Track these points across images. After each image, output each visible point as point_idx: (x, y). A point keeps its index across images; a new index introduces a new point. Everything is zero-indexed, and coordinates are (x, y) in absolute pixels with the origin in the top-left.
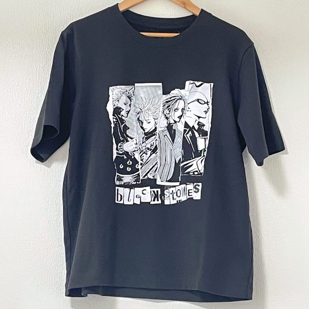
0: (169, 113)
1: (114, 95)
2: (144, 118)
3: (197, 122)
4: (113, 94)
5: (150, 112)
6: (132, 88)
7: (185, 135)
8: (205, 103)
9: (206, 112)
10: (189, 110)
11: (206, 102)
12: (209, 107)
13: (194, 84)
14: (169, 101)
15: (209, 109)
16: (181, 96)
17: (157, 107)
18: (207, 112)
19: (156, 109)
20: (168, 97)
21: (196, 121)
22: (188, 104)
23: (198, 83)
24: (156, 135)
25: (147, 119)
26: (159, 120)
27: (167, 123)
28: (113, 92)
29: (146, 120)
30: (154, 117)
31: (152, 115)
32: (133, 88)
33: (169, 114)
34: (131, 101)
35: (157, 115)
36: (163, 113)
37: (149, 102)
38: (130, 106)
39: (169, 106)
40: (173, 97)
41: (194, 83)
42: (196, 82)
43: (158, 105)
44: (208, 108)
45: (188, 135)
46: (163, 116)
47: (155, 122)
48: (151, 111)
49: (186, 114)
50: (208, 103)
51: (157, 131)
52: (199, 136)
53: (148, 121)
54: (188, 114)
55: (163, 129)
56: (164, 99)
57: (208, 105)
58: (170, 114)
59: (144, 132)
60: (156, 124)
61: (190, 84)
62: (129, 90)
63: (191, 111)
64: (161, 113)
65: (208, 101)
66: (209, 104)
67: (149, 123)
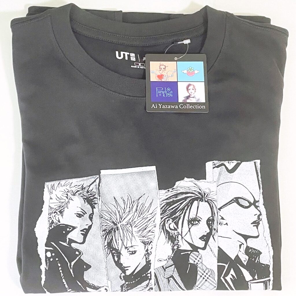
0: (176, 227)
1: (54, 200)
2: (123, 243)
3: (244, 247)
4: (51, 199)
5: (135, 229)
6: (95, 181)
7: (222, 278)
8: (251, 204)
9: (256, 224)
10: (224, 222)
11: (252, 201)
12: (259, 211)
13: (223, 167)
14: (174, 202)
15: (261, 217)
16: (200, 193)
17: (150, 217)
18: (259, 223)
19: (147, 222)
20: (170, 194)
21: (240, 246)
22: (220, 209)
23: (231, 165)
24: (150, 279)
25: (129, 245)
26: (154, 244)
27: (173, 250)
28: (51, 193)
29: (126, 248)
30: (144, 239)
31: (138, 235)
32: (98, 181)
33: (175, 229)
34: (93, 207)
35: (150, 233)
36: (163, 229)
37: (132, 208)
38: (91, 218)
39: (174, 213)
40: (182, 193)
41: (223, 165)
42: (226, 163)
43: (150, 212)
44: (259, 213)
45: (228, 278)
46: (163, 236)
47: (147, 250)
48: (135, 227)
49: (217, 231)
50: (257, 204)
51: (152, 270)
52: (252, 278)
53: (131, 249)
54: (222, 230)
55: (164, 263)
56: (162, 199)
57: (256, 207)
58: (179, 230)
59: (123, 274)
60: (148, 254)
61: (214, 168)
62: (90, 186)
63: (227, 224)
64: (157, 230)
65: (257, 200)
66: (258, 206)
67: (134, 253)
